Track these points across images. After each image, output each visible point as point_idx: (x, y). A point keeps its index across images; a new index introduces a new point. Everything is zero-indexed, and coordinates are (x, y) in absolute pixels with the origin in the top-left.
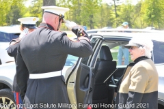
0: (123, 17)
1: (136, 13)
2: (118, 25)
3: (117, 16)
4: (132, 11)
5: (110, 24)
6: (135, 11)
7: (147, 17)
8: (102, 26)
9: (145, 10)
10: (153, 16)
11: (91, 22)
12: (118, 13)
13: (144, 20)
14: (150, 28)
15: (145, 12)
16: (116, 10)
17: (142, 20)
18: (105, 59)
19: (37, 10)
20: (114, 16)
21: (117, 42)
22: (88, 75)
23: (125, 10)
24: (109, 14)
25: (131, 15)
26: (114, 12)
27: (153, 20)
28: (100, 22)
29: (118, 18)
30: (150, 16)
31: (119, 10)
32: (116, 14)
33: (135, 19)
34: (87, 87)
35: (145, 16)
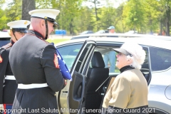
0: (105, 20)
1: (117, 16)
2: (98, 29)
3: (98, 19)
4: (113, 14)
5: (90, 28)
6: (116, 14)
7: (129, 21)
8: (82, 30)
9: (127, 13)
10: (135, 19)
11: (71, 25)
12: (99, 16)
13: (127, 24)
14: (133, 31)
15: (127, 15)
16: (96, 13)
17: (124, 23)
18: (97, 65)
19: (14, 14)
20: (95, 19)
21: (108, 48)
22: (81, 84)
23: (106, 13)
24: (90, 17)
25: (112, 19)
26: (95, 15)
27: (135, 23)
28: (80, 26)
29: (99, 22)
30: (132, 19)
31: (100, 13)
32: (97, 17)
33: (117, 23)
34: (80, 97)
35: (127, 20)
